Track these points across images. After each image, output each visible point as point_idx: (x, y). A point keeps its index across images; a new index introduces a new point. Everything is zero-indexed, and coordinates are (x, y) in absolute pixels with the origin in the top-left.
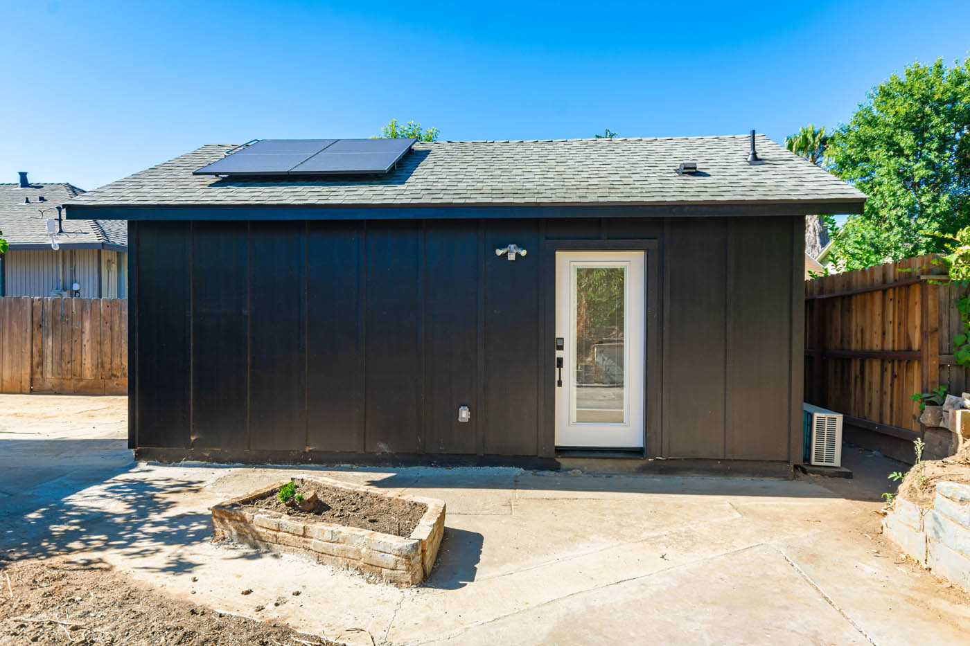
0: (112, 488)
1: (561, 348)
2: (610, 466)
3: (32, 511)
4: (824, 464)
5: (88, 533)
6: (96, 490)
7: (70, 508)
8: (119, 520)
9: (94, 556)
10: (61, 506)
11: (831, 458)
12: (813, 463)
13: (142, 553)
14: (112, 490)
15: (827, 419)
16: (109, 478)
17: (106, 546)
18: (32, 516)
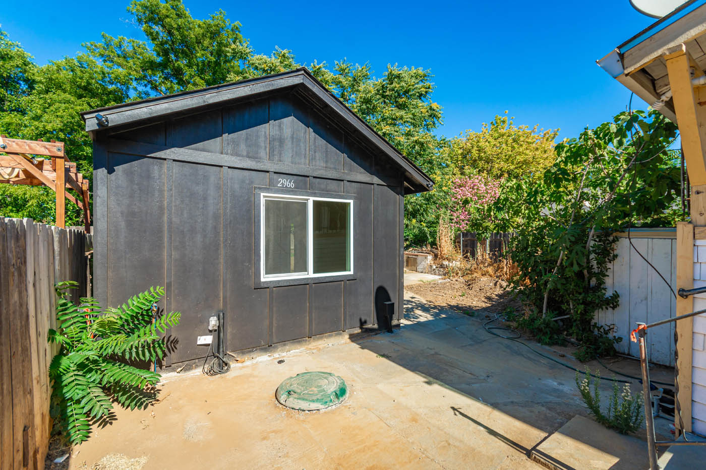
0: (416, 319)
3: (444, 317)
5: (428, 308)
6: (422, 319)
7: (432, 315)
8: (420, 308)
9: (429, 303)
10: (435, 317)
13: (419, 301)
14: (417, 318)
16: (415, 324)
17: (425, 304)
18: (444, 316)
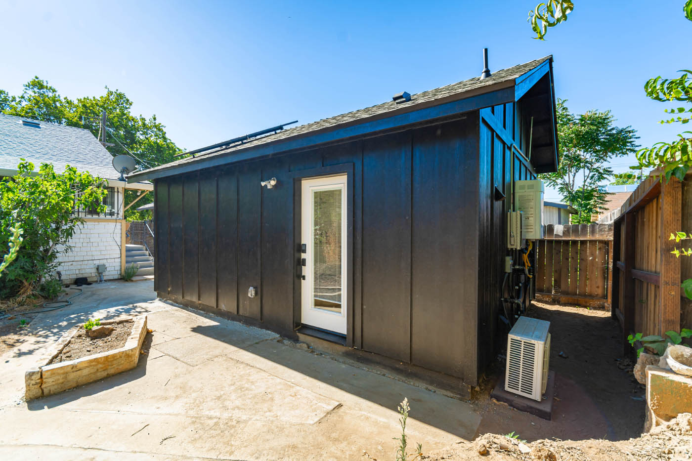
1: (304, 251)
2: (326, 346)
4: (519, 393)
11: (528, 388)
12: (507, 388)
15: (523, 343)
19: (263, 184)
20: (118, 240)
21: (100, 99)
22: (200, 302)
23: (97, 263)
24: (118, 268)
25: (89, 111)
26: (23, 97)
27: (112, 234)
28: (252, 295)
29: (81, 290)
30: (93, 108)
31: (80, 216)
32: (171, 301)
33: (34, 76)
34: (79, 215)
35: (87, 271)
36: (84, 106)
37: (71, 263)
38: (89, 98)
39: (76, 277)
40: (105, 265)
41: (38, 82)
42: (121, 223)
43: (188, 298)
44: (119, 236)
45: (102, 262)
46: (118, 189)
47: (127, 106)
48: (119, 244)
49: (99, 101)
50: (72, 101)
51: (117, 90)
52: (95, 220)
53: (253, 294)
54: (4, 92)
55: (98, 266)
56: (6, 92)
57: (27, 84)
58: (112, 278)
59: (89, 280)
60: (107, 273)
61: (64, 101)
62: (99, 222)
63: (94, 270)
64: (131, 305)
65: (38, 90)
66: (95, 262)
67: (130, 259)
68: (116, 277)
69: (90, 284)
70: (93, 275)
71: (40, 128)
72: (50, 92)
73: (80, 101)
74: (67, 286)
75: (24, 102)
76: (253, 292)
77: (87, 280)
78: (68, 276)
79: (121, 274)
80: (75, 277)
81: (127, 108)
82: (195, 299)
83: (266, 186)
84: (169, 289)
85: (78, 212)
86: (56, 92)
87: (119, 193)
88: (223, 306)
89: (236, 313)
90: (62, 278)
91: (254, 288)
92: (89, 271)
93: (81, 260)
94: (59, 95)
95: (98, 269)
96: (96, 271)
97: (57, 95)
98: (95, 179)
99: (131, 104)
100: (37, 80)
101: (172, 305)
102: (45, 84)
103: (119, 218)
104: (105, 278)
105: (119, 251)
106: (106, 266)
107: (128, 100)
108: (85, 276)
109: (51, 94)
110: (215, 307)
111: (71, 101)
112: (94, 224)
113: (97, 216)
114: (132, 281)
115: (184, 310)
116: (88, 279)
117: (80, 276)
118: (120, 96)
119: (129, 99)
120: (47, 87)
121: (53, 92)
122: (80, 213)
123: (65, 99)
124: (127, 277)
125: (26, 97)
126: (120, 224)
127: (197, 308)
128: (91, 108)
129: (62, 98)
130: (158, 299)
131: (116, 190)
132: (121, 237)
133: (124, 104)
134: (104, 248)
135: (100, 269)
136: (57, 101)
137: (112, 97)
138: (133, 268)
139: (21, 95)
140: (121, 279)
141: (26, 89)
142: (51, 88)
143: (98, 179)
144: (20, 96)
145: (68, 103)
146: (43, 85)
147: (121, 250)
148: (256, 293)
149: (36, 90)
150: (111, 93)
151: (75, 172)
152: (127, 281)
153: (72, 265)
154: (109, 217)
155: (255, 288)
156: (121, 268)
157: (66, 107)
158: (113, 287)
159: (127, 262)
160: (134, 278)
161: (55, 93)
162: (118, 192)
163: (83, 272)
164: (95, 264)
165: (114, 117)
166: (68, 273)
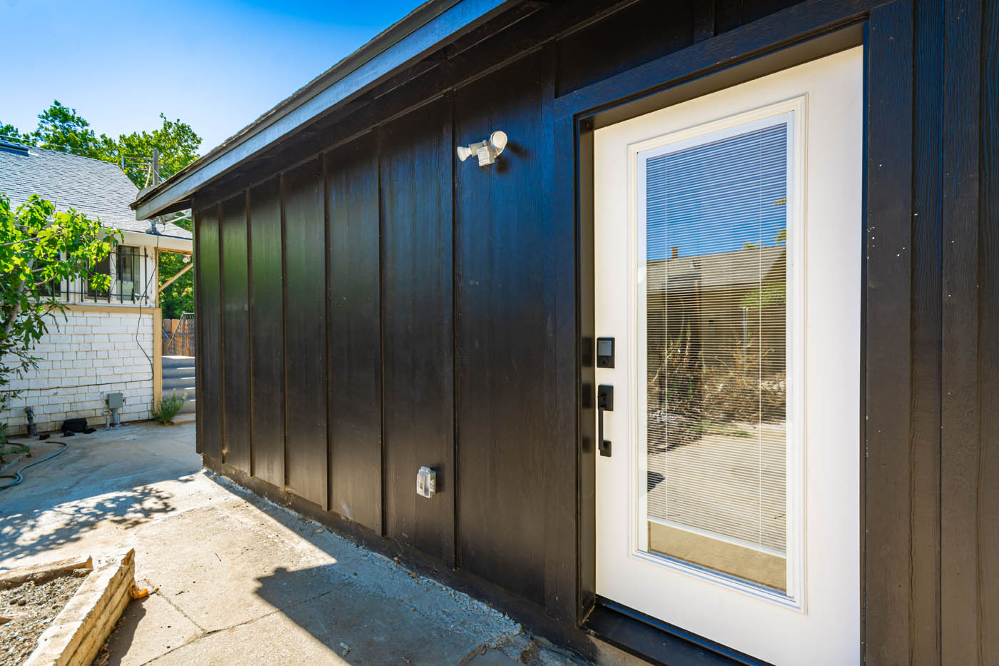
1: (608, 362)
19: (463, 153)
20: (147, 346)
21: (153, 135)
22: (288, 489)
23: (107, 390)
24: (149, 399)
25: (136, 153)
26: (38, 134)
27: (134, 336)
28: (426, 491)
29: (65, 445)
30: (143, 148)
31: (72, 301)
32: (228, 479)
33: (54, 101)
34: (68, 300)
35: (88, 406)
36: (129, 145)
37: (55, 391)
38: (137, 134)
39: (64, 419)
40: (122, 394)
41: (60, 110)
42: (153, 314)
43: (262, 474)
44: (149, 338)
45: (115, 389)
46: (145, 250)
47: (194, 146)
48: (150, 354)
49: (151, 137)
50: (112, 139)
51: (178, 120)
52: (101, 310)
53: (431, 490)
54: (12, 128)
55: (108, 395)
56: (15, 129)
57: (45, 115)
58: (137, 419)
59: (90, 423)
60: (125, 409)
61: (101, 140)
62: (109, 313)
63: (101, 405)
64: (140, 489)
65: (61, 124)
66: (102, 388)
67: (171, 382)
68: (145, 416)
69: (92, 430)
70: (99, 413)
71: (27, 155)
72: (79, 125)
73: (122, 137)
74: (44, 436)
75: (40, 141)
76: (431, 483)
77: (86, 423)
78: (49, 416)
79: (152, 411)
80: (62, 417)
81: (193, 148)
82: (277, 479)
83: (473, 159)
84: (225, 452)
85: (68, 292)
86: (87, 125)
87: (148, 259)
88: (344, 507)
89: (379, 532)
90: (35, 421)
91: (432, 469)
92: (90, 405)
93: (75, 385)
94: (92, 131)
95: (107, 402)
96: (104, 405)
97: (89, 131)
98: (92, 225)
99: (199, 142)
100: (58, 107)
101: (229, 487)
102: (71, 113)
103: (148, 305)
104: (124, 418)
105: (150, 367)
106: (124, 396)
107: (194, 135)
108: (82, 415)
109: (79, 130)
110: (325, 508)
111: (110, 140)
112: (100, 315)
113: (106, 302)
114: (172, 424)
115: (252, 507)
116: (87, 420)
117: (74, 416)
118: (183, 129)
119: (195, 133)
120: (73, 117)
121: (83, 125)
122: (71, 296)
123: (102, 136)
124: (163, 417)
125: (43, 134)
126: (151, 316)
127: (281, 501)
128: (140, 149)
129: (97, 137)
130: (205, 470)
131: (142, 253)
132: (153, 341)
133: (190, 143)
134: (119, 362)
135: (112, 402)
136: (90, 140)
137: (170, 131)
138: (174, 399)
139: (36, 131)
140: (152, 420)
141: (43, 122)
142: (79, 119)
143: (97, 226)
144: (34, 133)
145: (106, 142)
146: (67, 115)
147: (152, 365)
148: (439, 486)
149: (57, 123)
150: (170, 125)
151: (48, 211)
152: (162, 423)
153: (56, 394)
154: (128, 303)
155: (437, 470)
156: (153, 399)
157: (104, 150)
158: (132, 437)
159: (165, 388)
160: (176, 419)
161: (86, 128)
162: (146, 256)
163: (79, 407)
164: (102, 393)
165: (174, 161)
166: (47, 410)
